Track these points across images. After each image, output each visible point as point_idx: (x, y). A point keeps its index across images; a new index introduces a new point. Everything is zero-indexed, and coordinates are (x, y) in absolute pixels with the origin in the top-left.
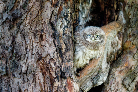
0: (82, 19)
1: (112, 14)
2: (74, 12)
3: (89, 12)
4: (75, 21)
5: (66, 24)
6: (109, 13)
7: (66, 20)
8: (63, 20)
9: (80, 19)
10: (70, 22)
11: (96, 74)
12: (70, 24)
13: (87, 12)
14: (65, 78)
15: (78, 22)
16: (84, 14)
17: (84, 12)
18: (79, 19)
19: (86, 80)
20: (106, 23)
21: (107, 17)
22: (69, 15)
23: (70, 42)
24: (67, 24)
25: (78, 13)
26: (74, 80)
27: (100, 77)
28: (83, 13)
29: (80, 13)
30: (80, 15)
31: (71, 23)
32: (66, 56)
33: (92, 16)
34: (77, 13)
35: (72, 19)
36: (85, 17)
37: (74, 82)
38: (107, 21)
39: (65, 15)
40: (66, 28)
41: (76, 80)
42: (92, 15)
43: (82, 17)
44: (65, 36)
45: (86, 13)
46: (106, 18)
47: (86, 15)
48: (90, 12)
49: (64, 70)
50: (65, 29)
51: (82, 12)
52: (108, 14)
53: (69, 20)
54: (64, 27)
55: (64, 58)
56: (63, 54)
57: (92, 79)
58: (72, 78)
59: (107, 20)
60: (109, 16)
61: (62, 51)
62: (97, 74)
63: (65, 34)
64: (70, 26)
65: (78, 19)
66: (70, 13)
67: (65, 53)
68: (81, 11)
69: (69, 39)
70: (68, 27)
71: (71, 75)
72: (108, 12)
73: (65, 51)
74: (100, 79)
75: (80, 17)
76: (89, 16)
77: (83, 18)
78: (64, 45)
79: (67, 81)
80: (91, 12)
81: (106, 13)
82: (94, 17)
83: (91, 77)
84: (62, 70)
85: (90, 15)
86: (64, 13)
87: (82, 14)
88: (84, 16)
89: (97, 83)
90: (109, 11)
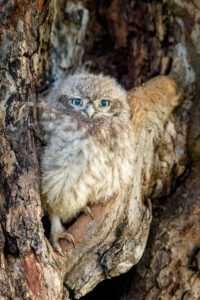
0: (61, 72)
1: (152, 54)
2: (36, 51)
3: (79, 51)
4: (41, 80)
5: (13, 89)
6: (144, 52)
7: (15, 76)
8: (5, 76)
9: (54, 72)
10: (28, 82)
11: (111, 238)
12: (27, 89)
13: (74, 50)
14: (17, 254)
15: (48, 82)
16: (66, 56)
17: (66, 52)
18: (50, 72)
19: (80, 259)
20: (136, 82)
21: (136, 64)
22: (24, 60)
23: (27, 144)
24: (18, 90)
25: (49, 55)
26: (46, 260)
27: (124, 248)
28: (63, 56)
29: (53, 56)
30: (54, 61)
31: (29, 85)
32: (19, 188)
33: (90, 63)
34: (46, 54)
35: (33, 72)
36: (70, 68)
37: (45, 265)
38: (139, 76)
39: (11, 60)
40: (14, 102)
41: (51, 260)
42: (88, 59)
43: (60, 68)
44: (14, 126)
45: (70, 53)
46: (136, 68)
47: (71, 60)
48: (83, 52)
49: (13, 231)
50: (13, 104)
51: (59, 50)
52: (139, 54)
53: (24, 76)
54: (8, 97)
55: (14, 194)
56: (9, 181)
57: (98, 254)
58: (38, 252)
59: (138, 72)
60: (144, 60)
61: (5, 173)
62: (116, 241)
63: (12, 119)
64: (27, 95)
65: (47, 74)
66: (26, 55)
67: (15, 178)
68: (55, 50)
69: (24, 134)
70: (20, 99)
71: (36, 245)
72: (139, 48)
73: (16, 171)
74: (123, 256)
75: (54, 68)
76: (80, 63)
77: (64, 69)
78: (12, 153)
79: (24, 265)
80: (86, 52)
81: (135, 53)
82: (97, 64)
83: (96, 251)
84: (9, 230)
85: (83, 61)
86: (8, 56)
87: (59, 57)
88: (65, 64)
89: (116, 267)
90: (142, 46)
